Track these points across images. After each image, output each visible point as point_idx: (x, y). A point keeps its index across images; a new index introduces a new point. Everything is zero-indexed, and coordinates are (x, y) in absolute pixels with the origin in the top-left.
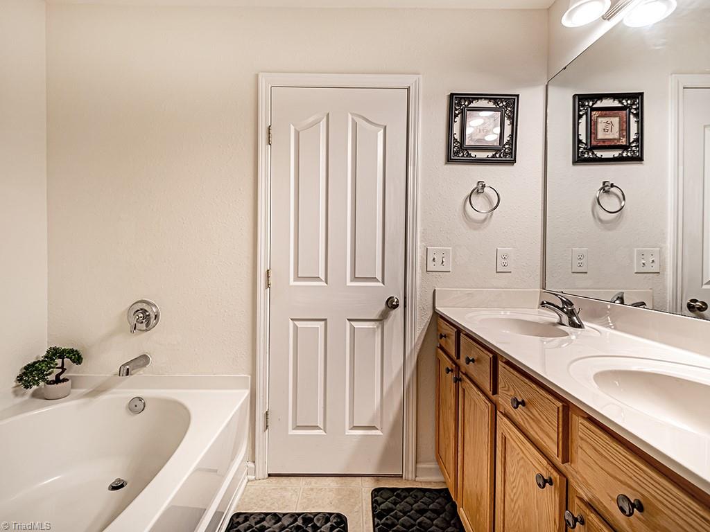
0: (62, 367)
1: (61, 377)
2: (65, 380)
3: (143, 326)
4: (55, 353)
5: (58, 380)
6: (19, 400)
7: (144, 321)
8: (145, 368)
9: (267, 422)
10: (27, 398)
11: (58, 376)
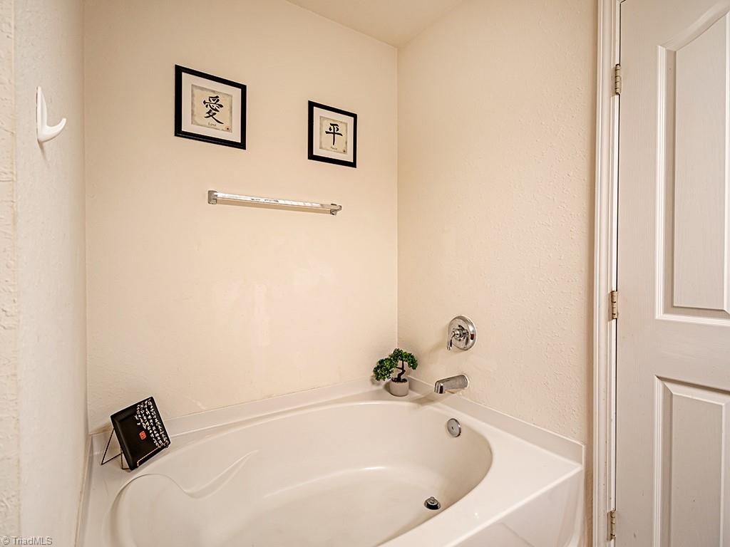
0: (402, 368)
1: (402, 377)
2: (405, 381)
3: (462, 344)
4: (398, 355)
5: (398, 380)
6: (375, 388)
7: (462, 339)
8: (464, 391)
9: (612, 529)
10: (381, 387)
11: (400, 375)
